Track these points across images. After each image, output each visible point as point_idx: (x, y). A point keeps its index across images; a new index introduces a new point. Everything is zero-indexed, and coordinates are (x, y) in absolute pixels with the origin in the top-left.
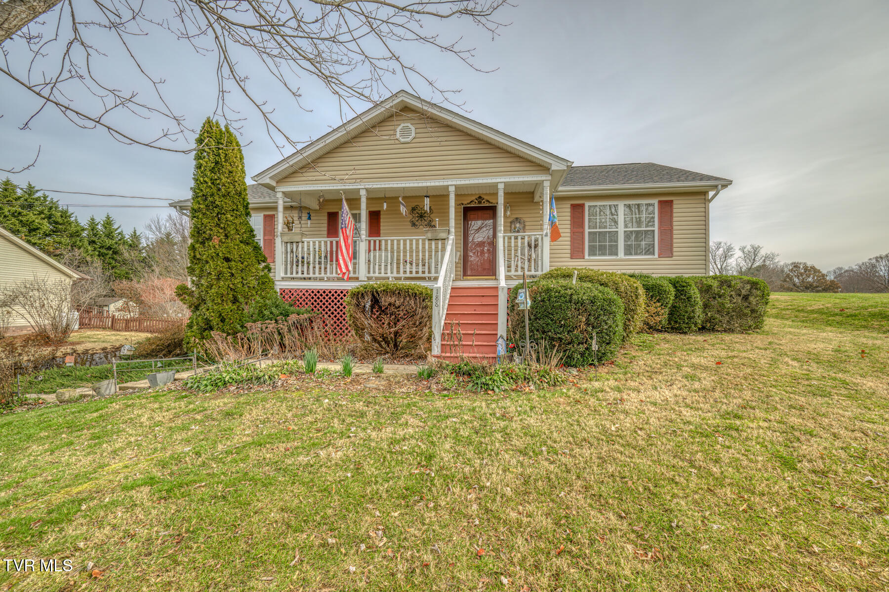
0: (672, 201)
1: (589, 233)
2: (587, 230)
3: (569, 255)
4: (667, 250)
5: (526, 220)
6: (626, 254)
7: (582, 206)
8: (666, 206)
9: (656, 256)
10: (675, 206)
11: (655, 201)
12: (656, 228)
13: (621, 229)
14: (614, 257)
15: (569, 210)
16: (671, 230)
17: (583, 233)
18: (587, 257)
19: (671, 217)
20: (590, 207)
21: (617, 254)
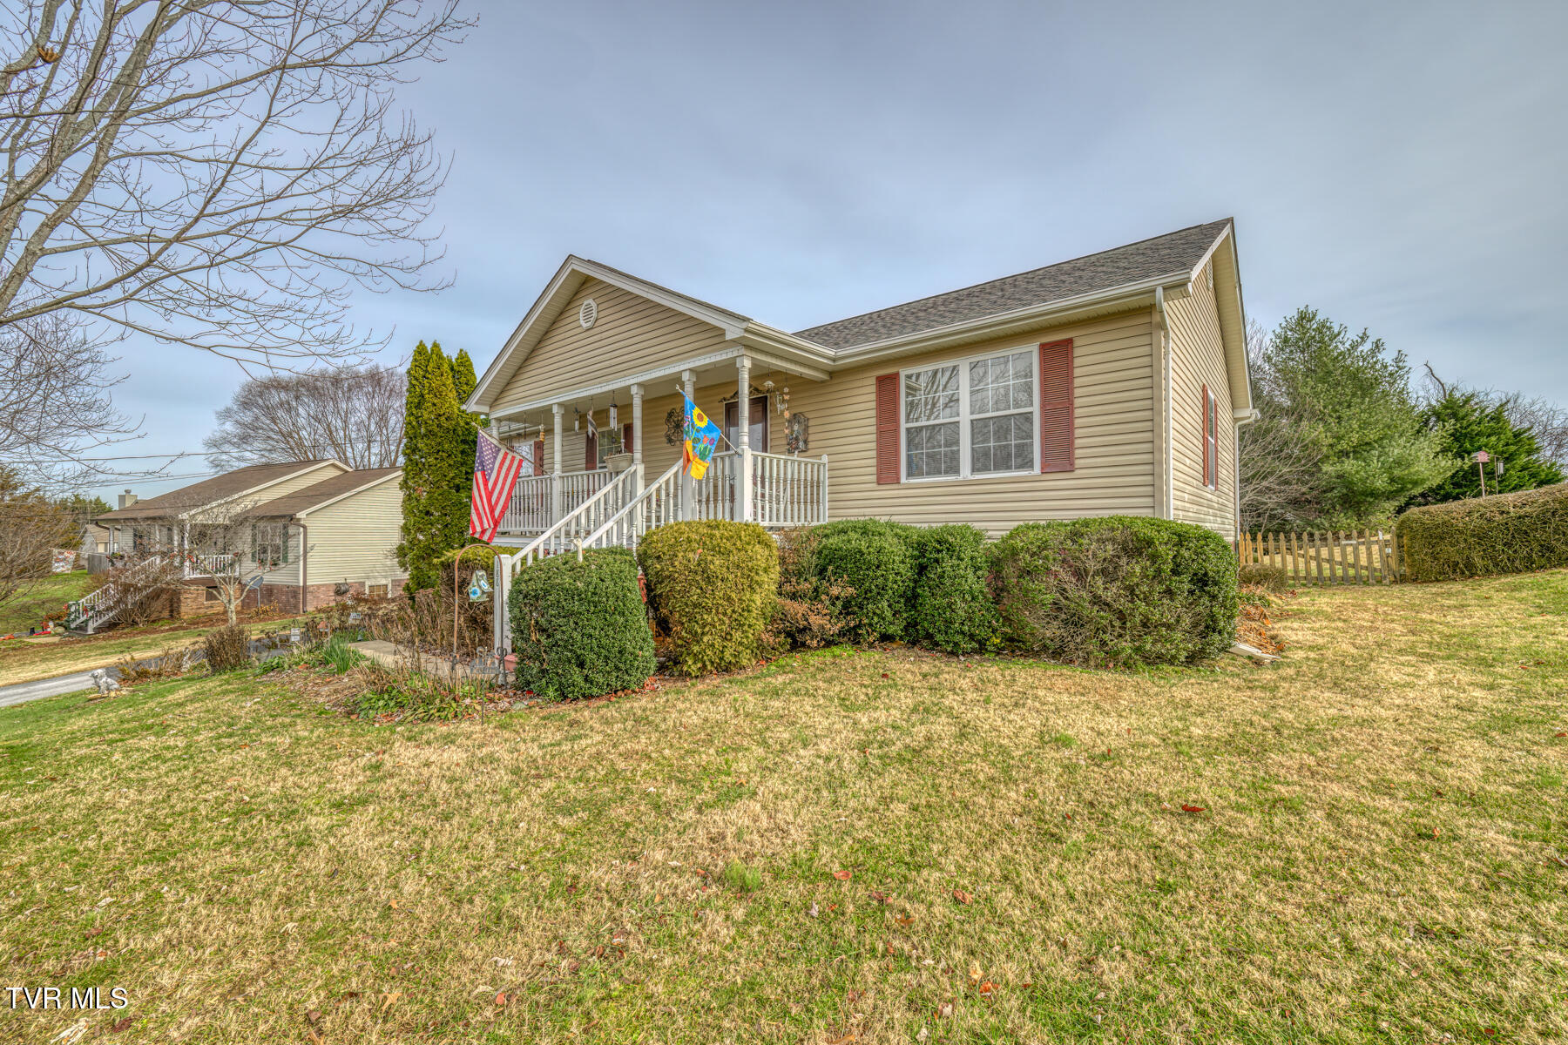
0: (1070, 341)
1: (908, 430)
2: (904, 426)
3: (874, 478)
4: (1060, 456)
5: (808, 415)
6: (974, 470)
7: (895, 376)
8: (1058, 357)
9: (1037, 470)
10: (1077, 352)
11: (1032, 349)
12: (1036, 409)
13: (965, 416)
14: (951, 478)
15: (873, 389)
16: (1070, 408)
17: (897, 430)
18: (903, 480)
19: (1070, 378)
20: (909, 377)
21: (957, 471)
